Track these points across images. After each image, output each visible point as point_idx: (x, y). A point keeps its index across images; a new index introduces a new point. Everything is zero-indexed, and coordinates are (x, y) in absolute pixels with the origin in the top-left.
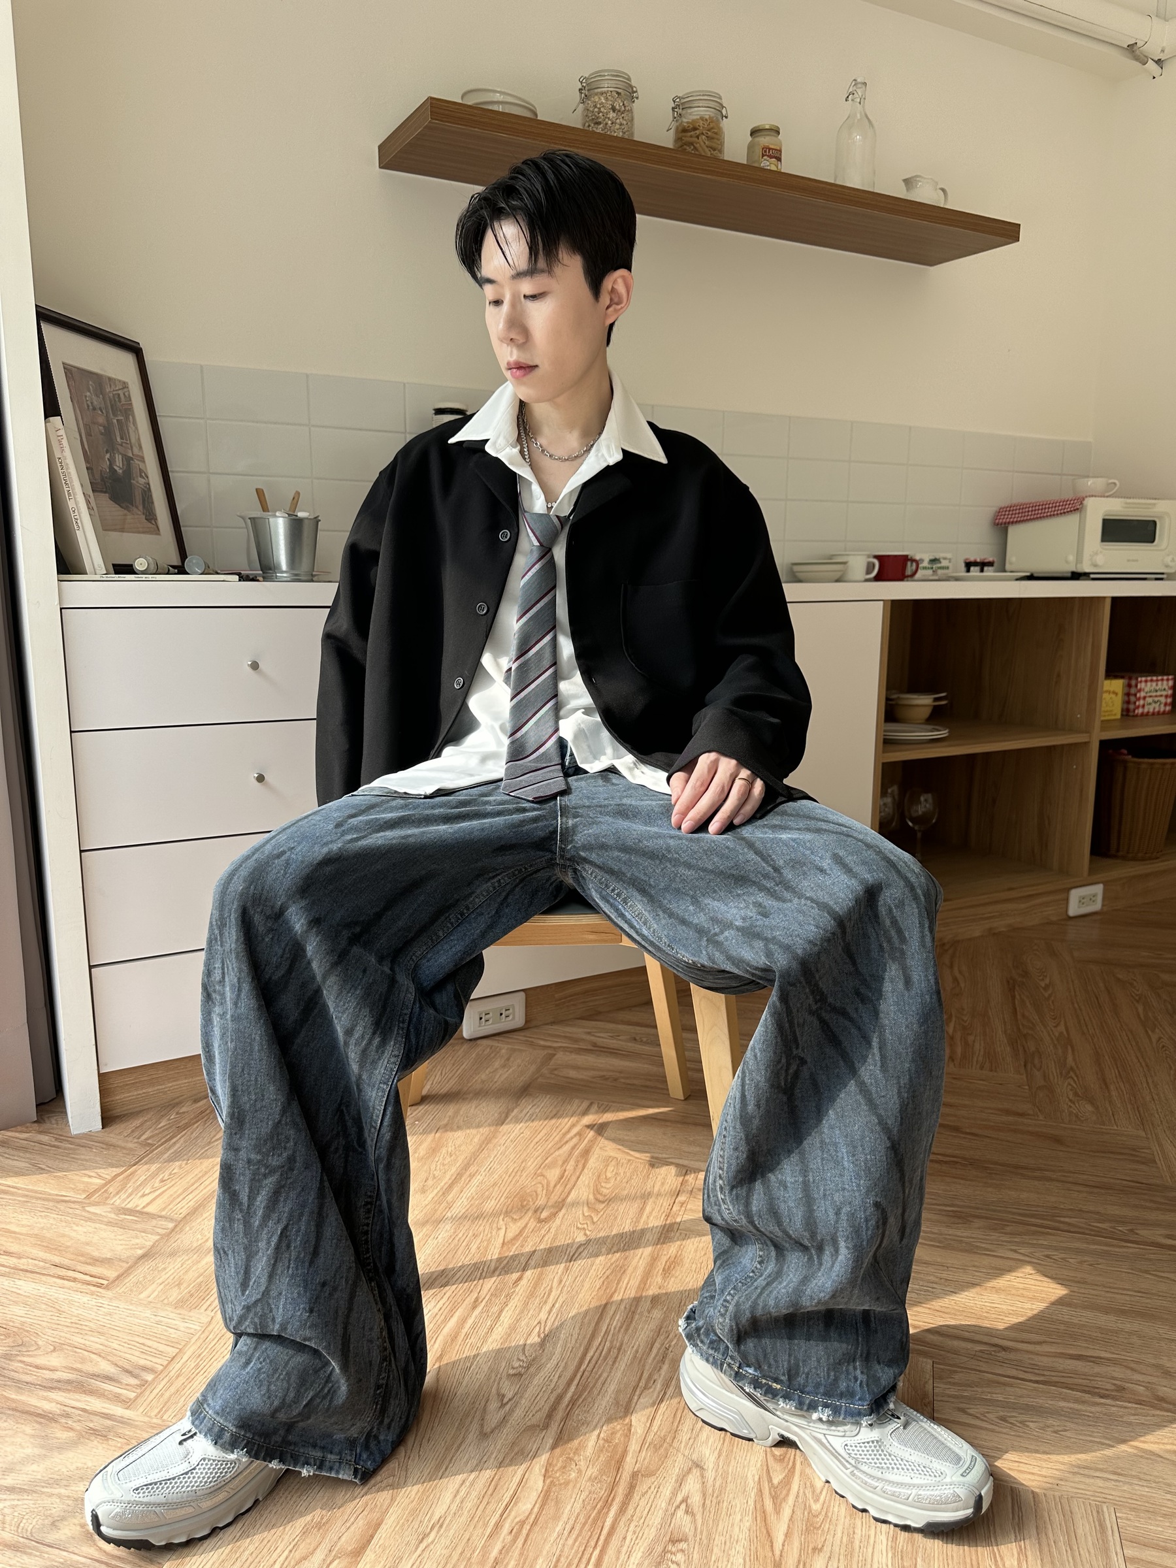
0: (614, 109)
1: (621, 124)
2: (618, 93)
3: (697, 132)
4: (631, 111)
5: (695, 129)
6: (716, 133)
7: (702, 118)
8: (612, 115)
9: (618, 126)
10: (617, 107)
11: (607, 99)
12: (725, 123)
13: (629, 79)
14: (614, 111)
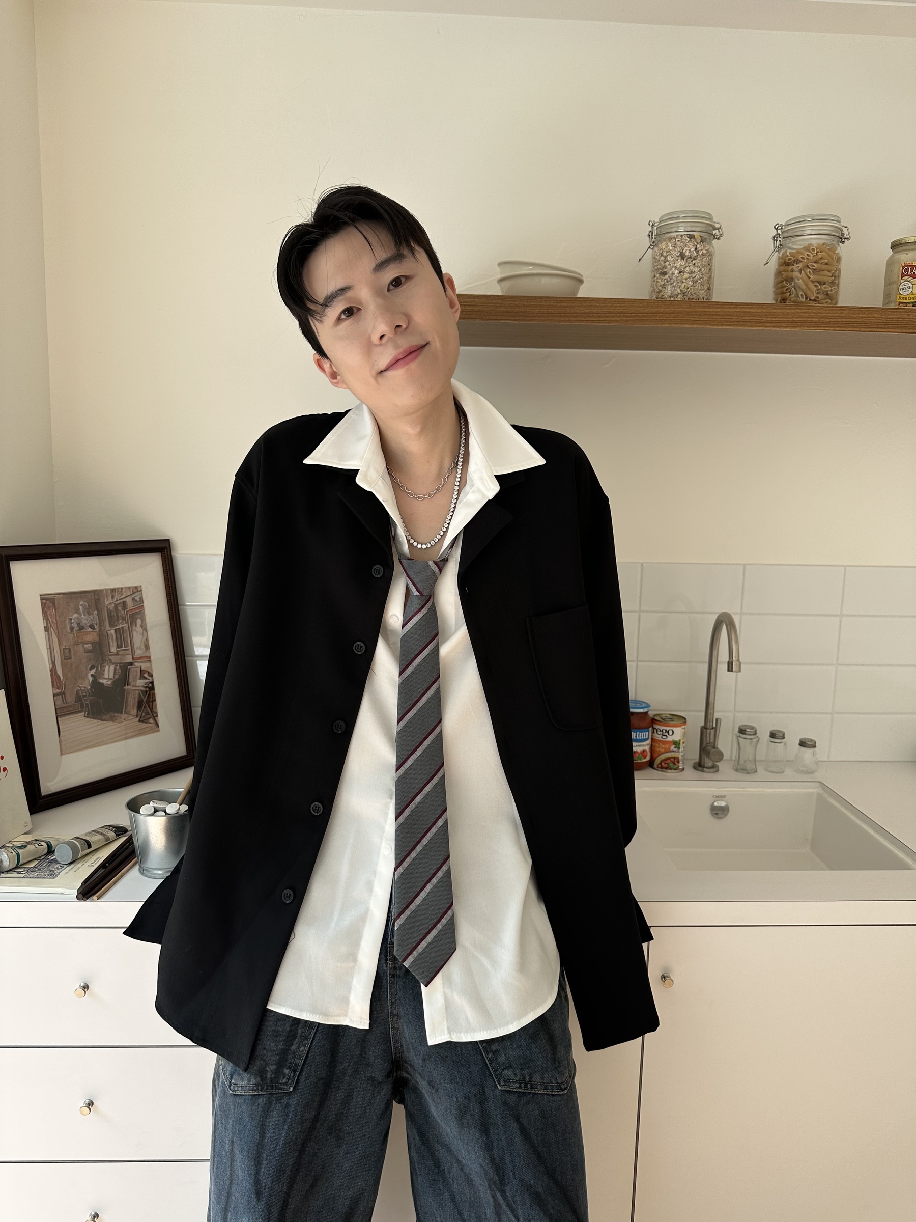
0: (682, 256)
1: (691, 272)
2: (691, 237)
3: (800, 265)
4: (710, 254)
5: (797, 261)
6: (827, 264)
7: (807, 248)
8: (680, 263)
9: (686, 275)
10: (687, 254)
11: (675, 246)
12: (843, 249)
13: (711, 219)
14: (683, 258)
